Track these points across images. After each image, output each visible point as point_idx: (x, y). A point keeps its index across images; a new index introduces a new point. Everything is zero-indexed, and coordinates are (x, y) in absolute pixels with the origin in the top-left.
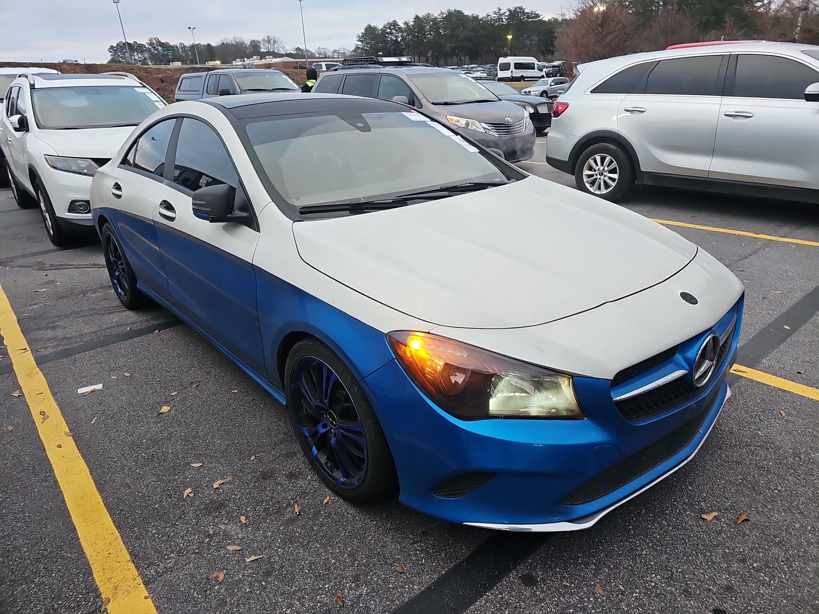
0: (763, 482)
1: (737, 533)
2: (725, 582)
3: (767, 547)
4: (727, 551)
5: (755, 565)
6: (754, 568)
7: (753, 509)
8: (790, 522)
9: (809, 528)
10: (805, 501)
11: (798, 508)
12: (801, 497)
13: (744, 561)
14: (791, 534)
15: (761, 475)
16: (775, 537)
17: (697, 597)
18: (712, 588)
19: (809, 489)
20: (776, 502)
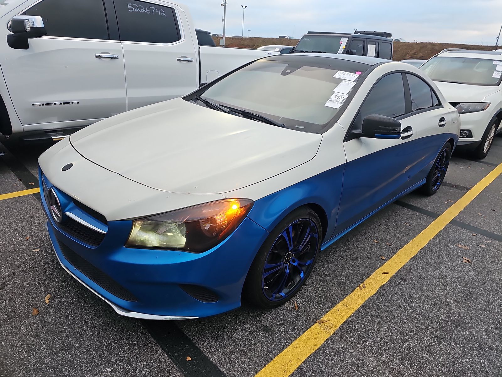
0: (55, 339)
1: (28, 306)
2: (6, 288)
3: (9, 314)
4: (21, 297)
5: (4, 304)
6: (3, 302)
7: (38, 322)
8: (15, 335)
9: (3, 343)
10: (23, 355)
11: (21, 346)
12: (28, 355)
13: (10, 300)
14: (7, 331)
15: (63, 342)
16: (12, 322)
17: (8, 276)
18: (8, 282)
19: (31, 366)
20: (34, 338)
